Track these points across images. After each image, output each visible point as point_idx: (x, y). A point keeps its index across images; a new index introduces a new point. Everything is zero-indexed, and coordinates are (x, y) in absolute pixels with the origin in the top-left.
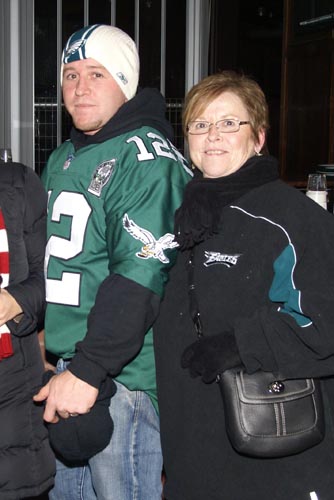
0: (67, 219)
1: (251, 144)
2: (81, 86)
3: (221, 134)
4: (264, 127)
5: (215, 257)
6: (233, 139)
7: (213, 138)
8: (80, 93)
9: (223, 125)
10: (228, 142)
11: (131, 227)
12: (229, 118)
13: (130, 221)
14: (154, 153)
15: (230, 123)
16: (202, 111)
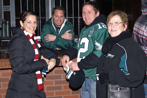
0: (84, 44)
1: (123, 28)
2: (86, 15)
3: (115, 26)
4: (126, 24)
5: (110, 55)
6: (118, 27)
7: (112, 27)
8: (86, 17)
9: (115, 24)
10: (117, 28)
11: (96, 43)
12: (117, 22)
13: (96, 42)
14: (102, 27)
15: (117, 23)
16: (110, 20)
